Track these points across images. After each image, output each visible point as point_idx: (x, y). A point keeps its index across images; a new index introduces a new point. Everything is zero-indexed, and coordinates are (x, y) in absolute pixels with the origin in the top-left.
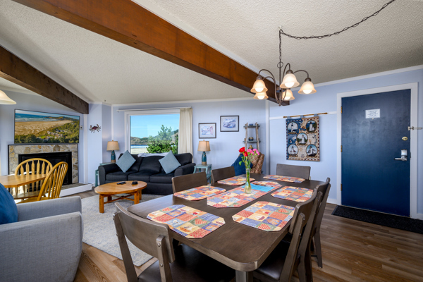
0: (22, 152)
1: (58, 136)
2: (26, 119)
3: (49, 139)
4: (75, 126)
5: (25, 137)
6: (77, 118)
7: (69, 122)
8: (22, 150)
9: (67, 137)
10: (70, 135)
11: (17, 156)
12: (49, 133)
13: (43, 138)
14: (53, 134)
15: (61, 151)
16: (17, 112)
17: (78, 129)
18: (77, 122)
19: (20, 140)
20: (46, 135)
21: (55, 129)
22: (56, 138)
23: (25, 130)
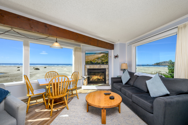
0: (89, 68)
1: (100, 61)
2: (89, 55)
3: (97, 62)
4: (106, 56)
5: (88, 62)
6: (107, 52)
7: (104, 54)
8: (88, 67)
9: (103, 62)
10: (104, 60)
11: (87, 69)
12: (96, 60)
13: (94, 62)
14: (98, 60)
15: (102, 68)
16: (86, 52)
17: (108, 58)
18: (107, 54)
19: (87, 63)
20: (95, 61)
21: (98, 58)
22: (99, 62)
23: (88, 59)
